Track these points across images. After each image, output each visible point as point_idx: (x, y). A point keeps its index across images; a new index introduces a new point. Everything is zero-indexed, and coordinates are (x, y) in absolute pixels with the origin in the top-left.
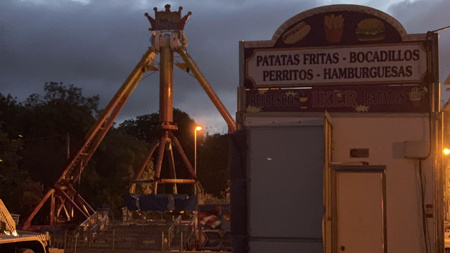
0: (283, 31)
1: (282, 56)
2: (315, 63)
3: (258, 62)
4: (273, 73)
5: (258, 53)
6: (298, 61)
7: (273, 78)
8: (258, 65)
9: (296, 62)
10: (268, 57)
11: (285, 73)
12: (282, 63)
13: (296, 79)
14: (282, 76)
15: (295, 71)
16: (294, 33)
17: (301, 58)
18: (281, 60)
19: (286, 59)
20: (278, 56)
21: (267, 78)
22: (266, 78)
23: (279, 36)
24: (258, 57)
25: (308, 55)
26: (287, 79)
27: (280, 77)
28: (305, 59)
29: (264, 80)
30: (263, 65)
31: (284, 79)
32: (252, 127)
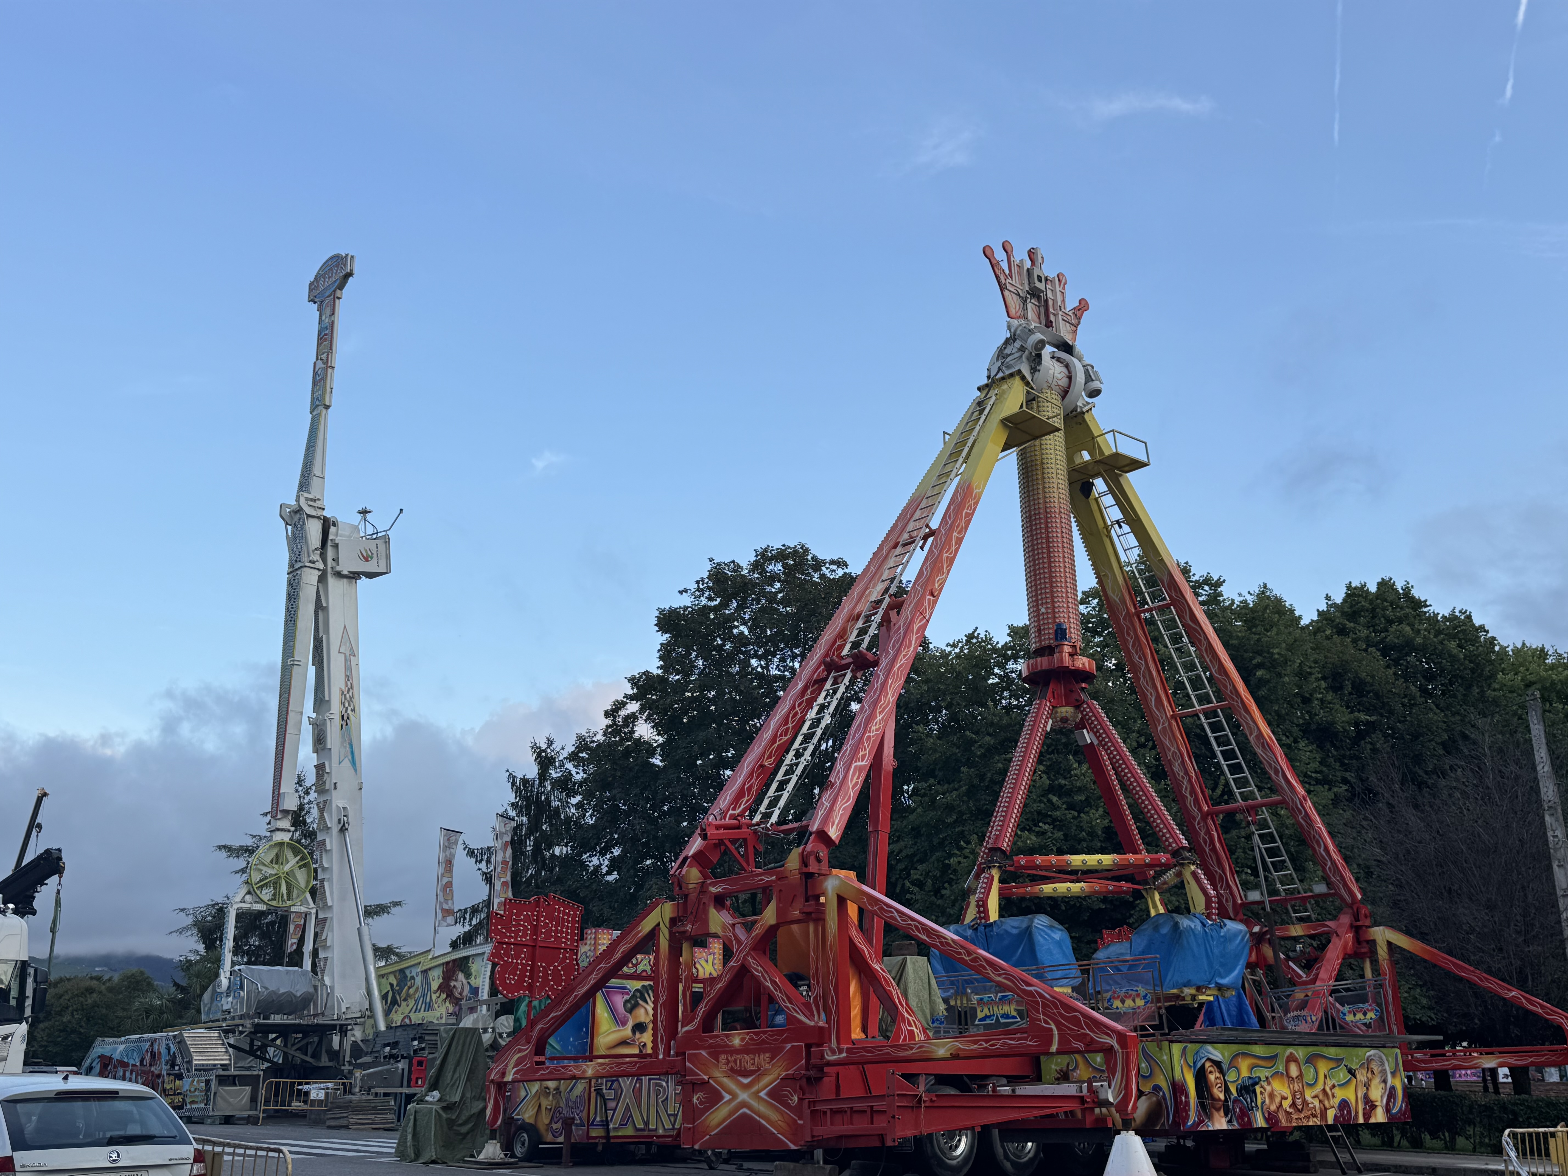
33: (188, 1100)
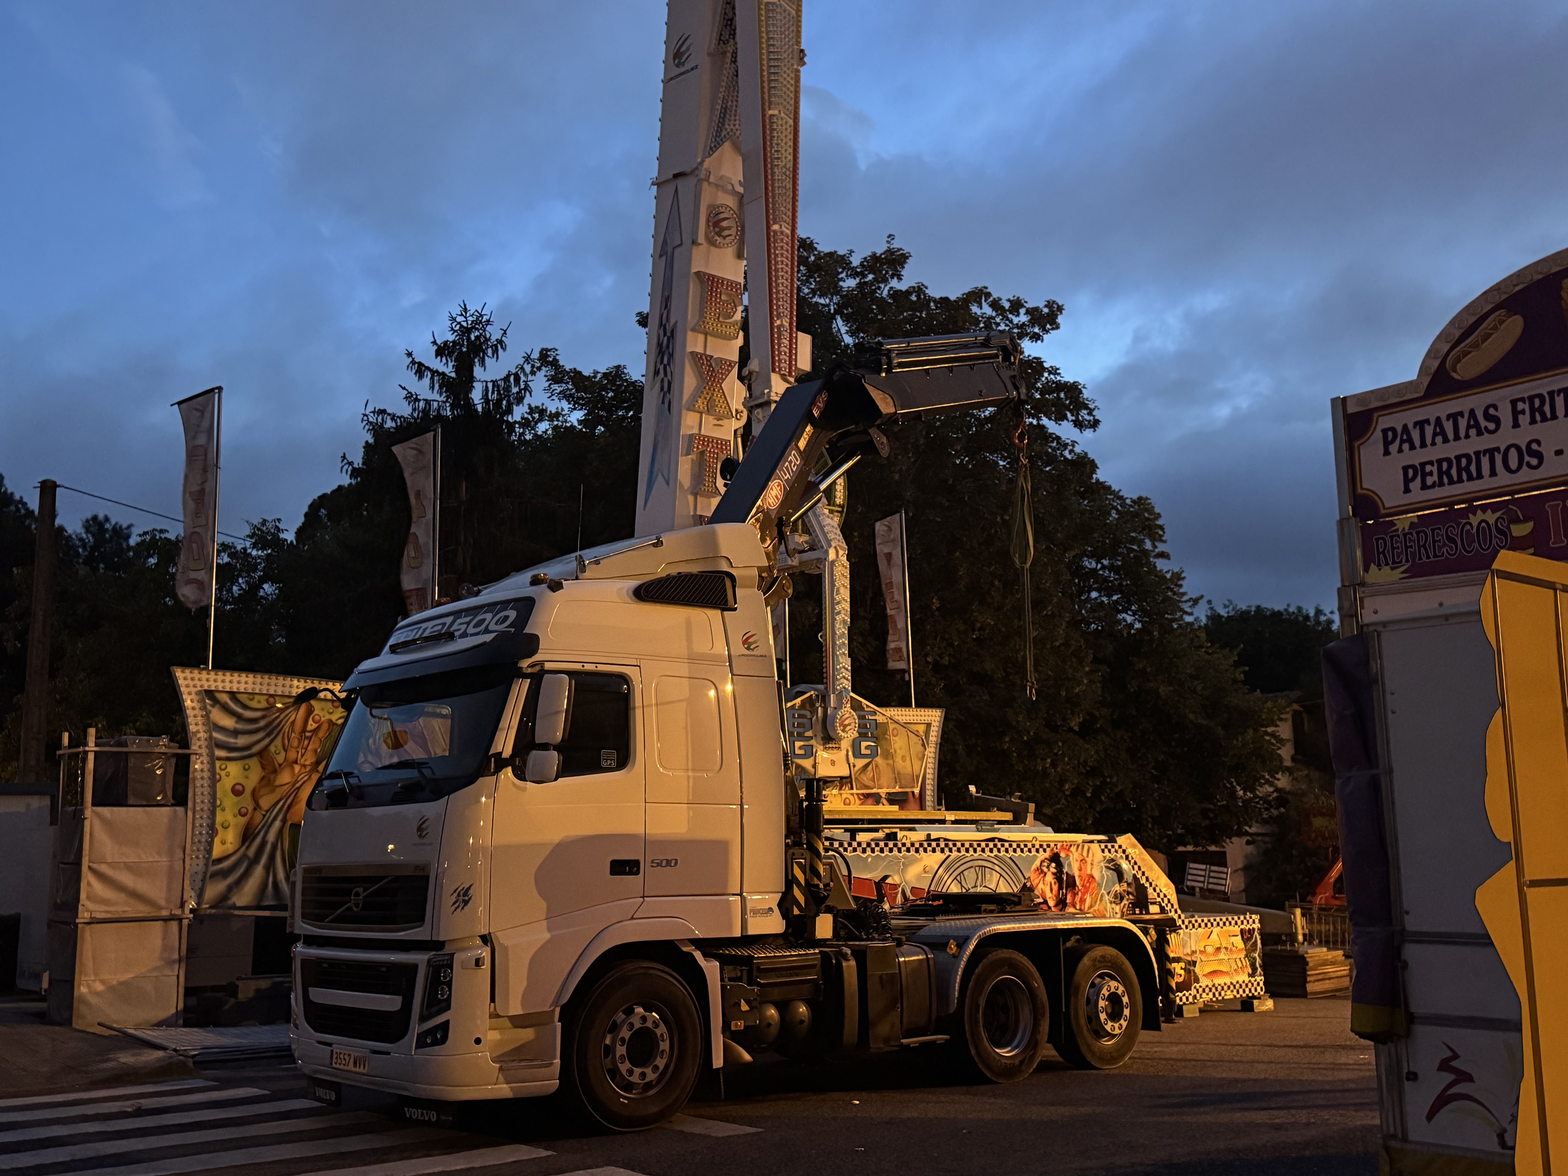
0: (1446, 347)
1: (1449, 417)
2: (1544, 419)
3: (1387, 444)
4: (1428, 468)
5: (1385, 422)
6: (1497, 421)
7: (1429, 481)
8: (1387, 453)
9: (1492, 426)
10: (1410, 426)
11: (1464, 462)
12: (1451, 435)
13: (1493, 473)
14: (1454, 472)
15: (1491, 452)
16: (1476, 346)
17: (1505, 414)
18: (1448, 426)
19: (1463, 423)
20: (1438, 420)
21: (1416, 485)
22: (1412, 486)
23: (1436, 364)
24: (1385, 432)
25: (1523, 400)
26: (1470, 478)
27: (1450, 477)
28: (1516, 413)
29: (1407, 490)
30: (1400, 451)
31: (1460, 480)
32: (1384, 624)
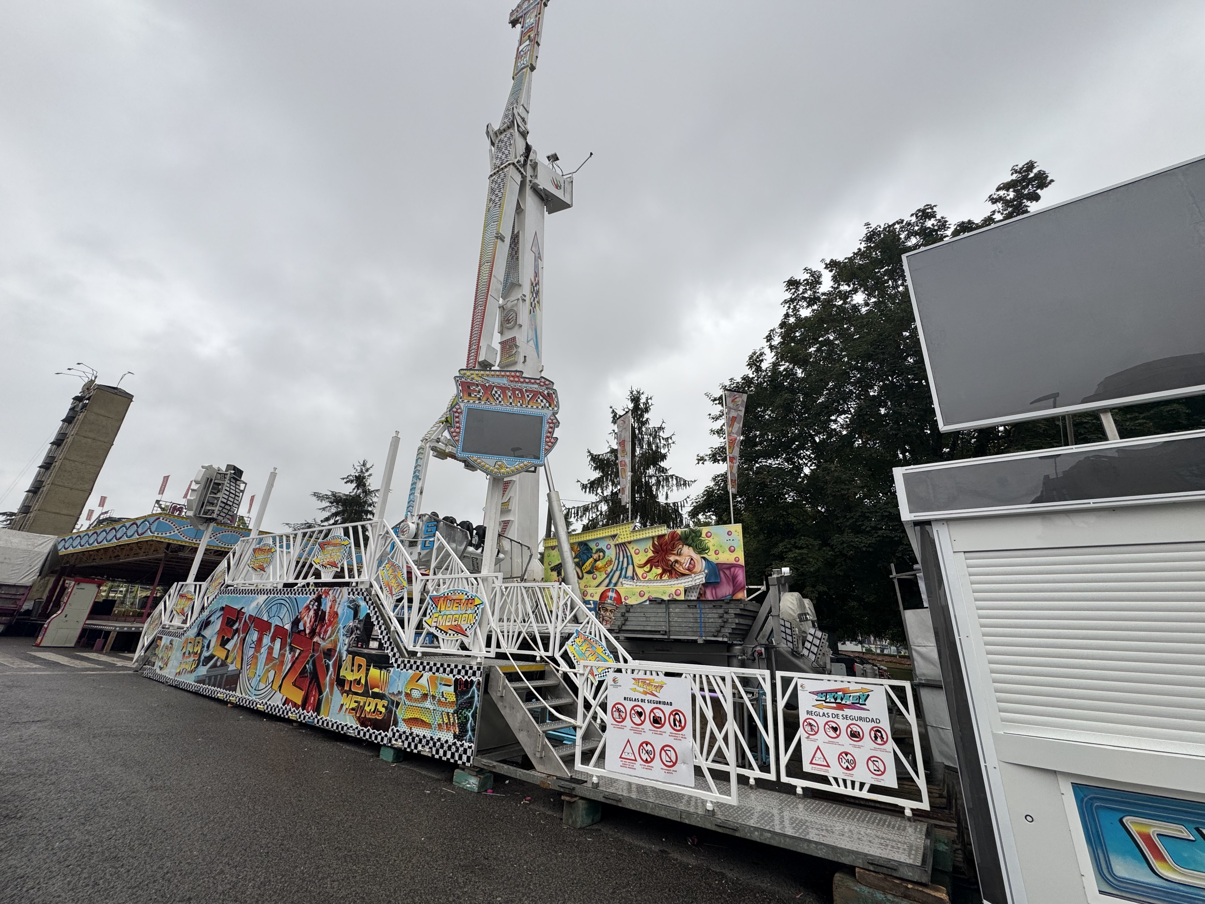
33: (401, 714)
